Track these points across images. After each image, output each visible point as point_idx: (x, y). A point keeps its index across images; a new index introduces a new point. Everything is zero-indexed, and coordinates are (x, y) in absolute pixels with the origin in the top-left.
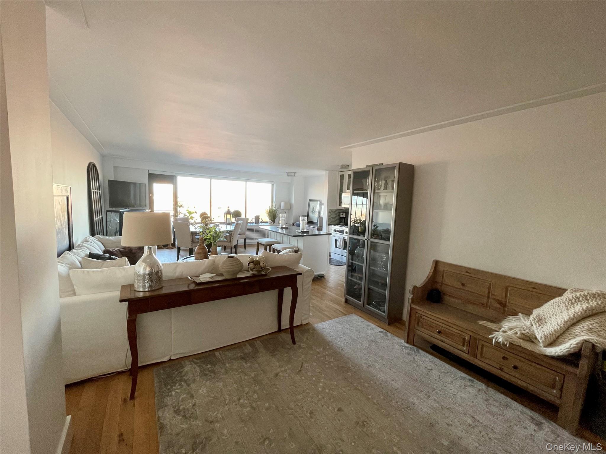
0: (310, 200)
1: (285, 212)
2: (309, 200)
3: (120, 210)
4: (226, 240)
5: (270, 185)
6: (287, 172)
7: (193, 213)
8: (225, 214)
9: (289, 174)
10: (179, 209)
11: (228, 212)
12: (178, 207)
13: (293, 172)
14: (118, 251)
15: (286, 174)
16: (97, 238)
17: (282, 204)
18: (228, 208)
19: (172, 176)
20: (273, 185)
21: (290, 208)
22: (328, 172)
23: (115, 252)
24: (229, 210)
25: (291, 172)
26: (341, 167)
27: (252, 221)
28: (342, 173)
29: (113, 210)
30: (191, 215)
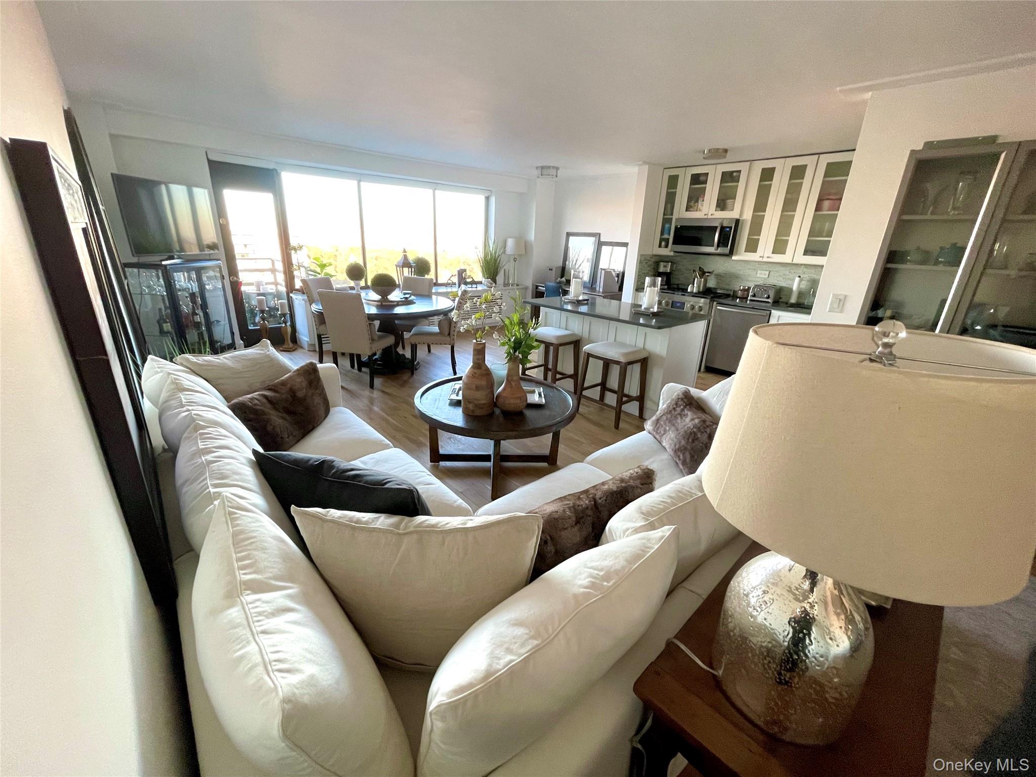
0: (569, 235)
1: (515, 261)
2: (567, 233)
3: (164, 263)
4: (438, 331)
5: (480, 199)
6: (537, 168)
7: (328, 266)
8: (397, 266)
9: (545, 172)
10: (295, 258)
11: (406, 264)
12: (293, 252)
13: (553, 167)
14: (264, 400)
15: (537, 172)
16: (184, 363)
17: (510, 242)
18: (405, 251)
19: (268, 170)
20: (487, 199)
21: (526, 252)
22: (647, 167)
23: (259, 407)
24: (405, 257)
25: (549, 167)
26: (710, 154)
27: (449, 282)
28: (674, 172)
29: (140, 261)
30: (324, 271)
